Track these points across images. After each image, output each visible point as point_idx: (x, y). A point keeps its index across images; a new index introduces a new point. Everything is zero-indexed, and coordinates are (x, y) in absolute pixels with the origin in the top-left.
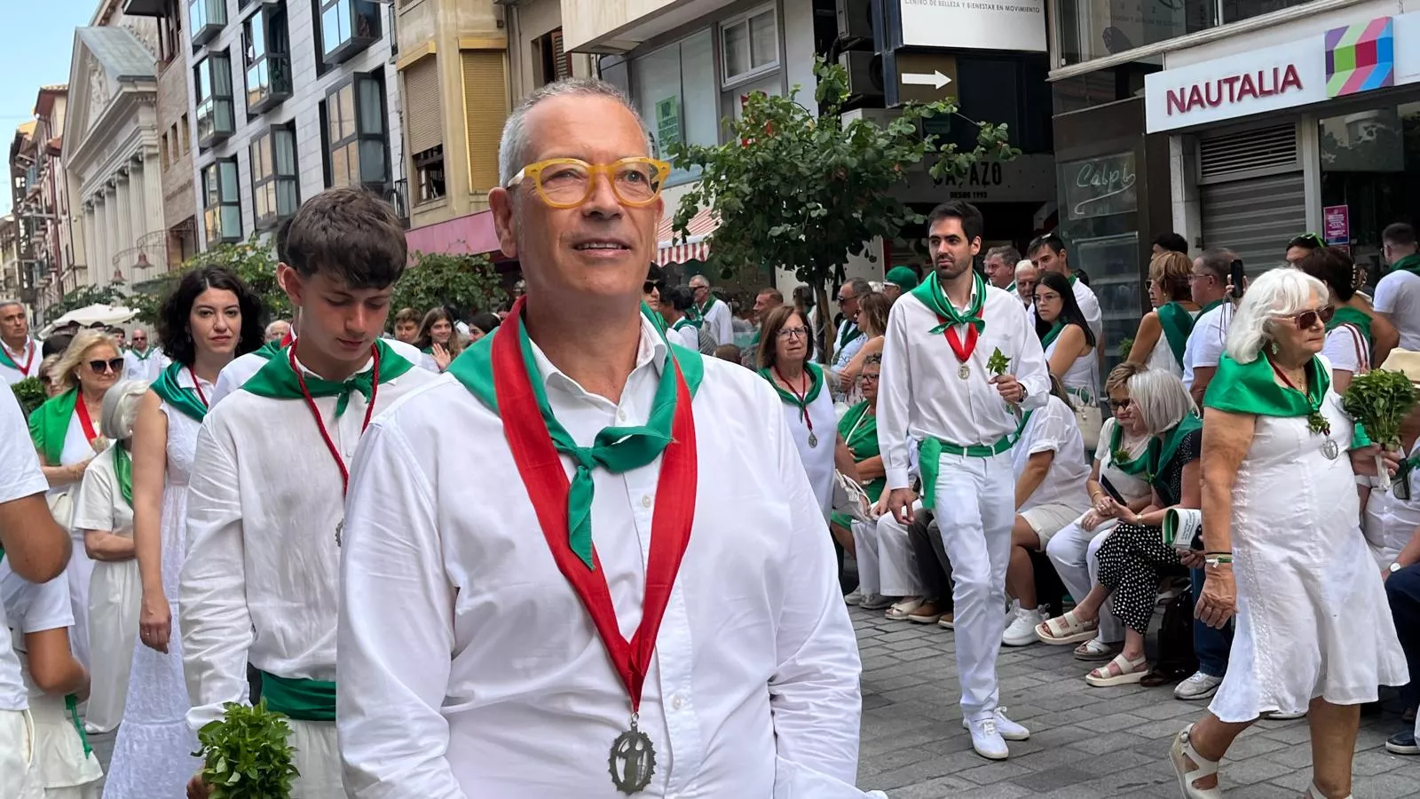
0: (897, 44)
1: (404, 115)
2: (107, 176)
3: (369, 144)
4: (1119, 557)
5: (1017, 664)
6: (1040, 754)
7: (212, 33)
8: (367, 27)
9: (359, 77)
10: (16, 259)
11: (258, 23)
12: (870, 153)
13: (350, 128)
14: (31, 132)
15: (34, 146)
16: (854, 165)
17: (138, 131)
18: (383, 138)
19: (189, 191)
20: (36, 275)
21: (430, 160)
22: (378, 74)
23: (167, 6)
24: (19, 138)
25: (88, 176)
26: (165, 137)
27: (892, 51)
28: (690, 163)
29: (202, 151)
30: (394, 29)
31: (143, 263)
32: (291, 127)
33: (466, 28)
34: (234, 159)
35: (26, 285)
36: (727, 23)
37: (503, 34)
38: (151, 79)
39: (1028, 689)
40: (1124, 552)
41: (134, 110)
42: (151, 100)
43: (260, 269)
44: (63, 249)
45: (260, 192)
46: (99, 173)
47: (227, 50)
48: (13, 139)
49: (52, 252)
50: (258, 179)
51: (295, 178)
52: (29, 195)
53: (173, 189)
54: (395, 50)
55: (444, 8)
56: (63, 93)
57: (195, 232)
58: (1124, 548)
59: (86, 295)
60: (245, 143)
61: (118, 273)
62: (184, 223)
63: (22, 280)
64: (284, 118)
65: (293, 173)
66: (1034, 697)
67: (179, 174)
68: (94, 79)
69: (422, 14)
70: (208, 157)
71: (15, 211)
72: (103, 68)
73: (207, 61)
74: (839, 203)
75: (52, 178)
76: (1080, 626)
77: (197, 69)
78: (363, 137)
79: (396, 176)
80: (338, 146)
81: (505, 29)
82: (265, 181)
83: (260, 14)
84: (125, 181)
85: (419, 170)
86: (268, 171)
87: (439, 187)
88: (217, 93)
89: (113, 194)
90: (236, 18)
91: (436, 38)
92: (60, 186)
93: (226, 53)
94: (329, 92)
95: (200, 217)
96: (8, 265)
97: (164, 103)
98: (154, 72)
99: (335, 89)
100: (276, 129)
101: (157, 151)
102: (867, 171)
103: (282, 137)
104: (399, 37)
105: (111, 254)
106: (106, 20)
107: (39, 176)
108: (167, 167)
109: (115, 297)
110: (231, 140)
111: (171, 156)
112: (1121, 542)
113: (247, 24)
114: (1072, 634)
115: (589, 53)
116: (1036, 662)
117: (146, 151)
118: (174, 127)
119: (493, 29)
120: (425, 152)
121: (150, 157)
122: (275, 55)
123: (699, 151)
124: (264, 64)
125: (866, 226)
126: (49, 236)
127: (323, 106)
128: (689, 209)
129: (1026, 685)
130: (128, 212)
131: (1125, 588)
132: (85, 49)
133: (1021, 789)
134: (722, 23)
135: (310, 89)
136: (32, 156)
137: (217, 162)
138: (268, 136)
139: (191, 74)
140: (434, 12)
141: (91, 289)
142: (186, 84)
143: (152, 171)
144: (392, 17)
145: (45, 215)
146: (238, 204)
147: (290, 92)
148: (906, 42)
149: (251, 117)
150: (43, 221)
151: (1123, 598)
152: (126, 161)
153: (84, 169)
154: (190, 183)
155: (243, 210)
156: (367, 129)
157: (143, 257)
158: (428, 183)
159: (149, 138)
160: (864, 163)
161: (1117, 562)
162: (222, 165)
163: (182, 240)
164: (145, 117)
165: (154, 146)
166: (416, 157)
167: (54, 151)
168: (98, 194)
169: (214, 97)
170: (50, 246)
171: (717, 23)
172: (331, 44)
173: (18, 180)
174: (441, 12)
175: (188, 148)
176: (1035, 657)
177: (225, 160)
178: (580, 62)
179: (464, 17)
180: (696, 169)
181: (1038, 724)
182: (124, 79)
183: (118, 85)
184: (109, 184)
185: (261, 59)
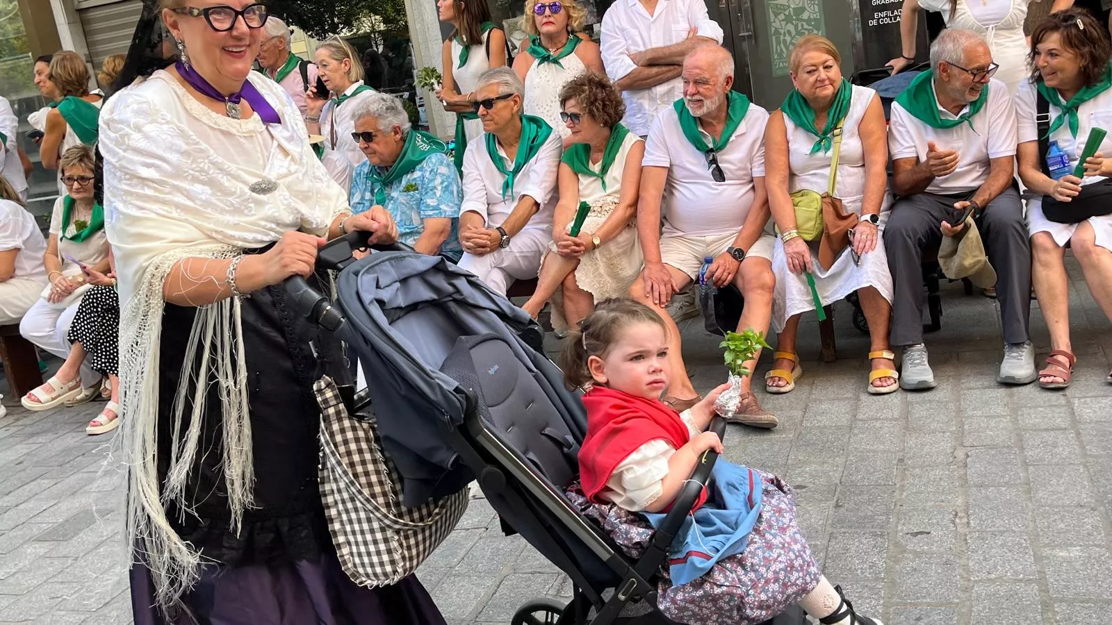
4: (95, 316)
5: (11, 436)
6: (56, 507)
39: (28, 454)
40: (97, 312)
58: (97, 307)
66: (35, 459)
76: (66, 388)
112: (93, 302)
114: (59, 396)
116: (29, 430)
129: (26, 451)
131: (102, 344)
133: (47, 544)
151: (101, 353)
161: (94, 322)
176: (26, 426)
181: (46, 481)
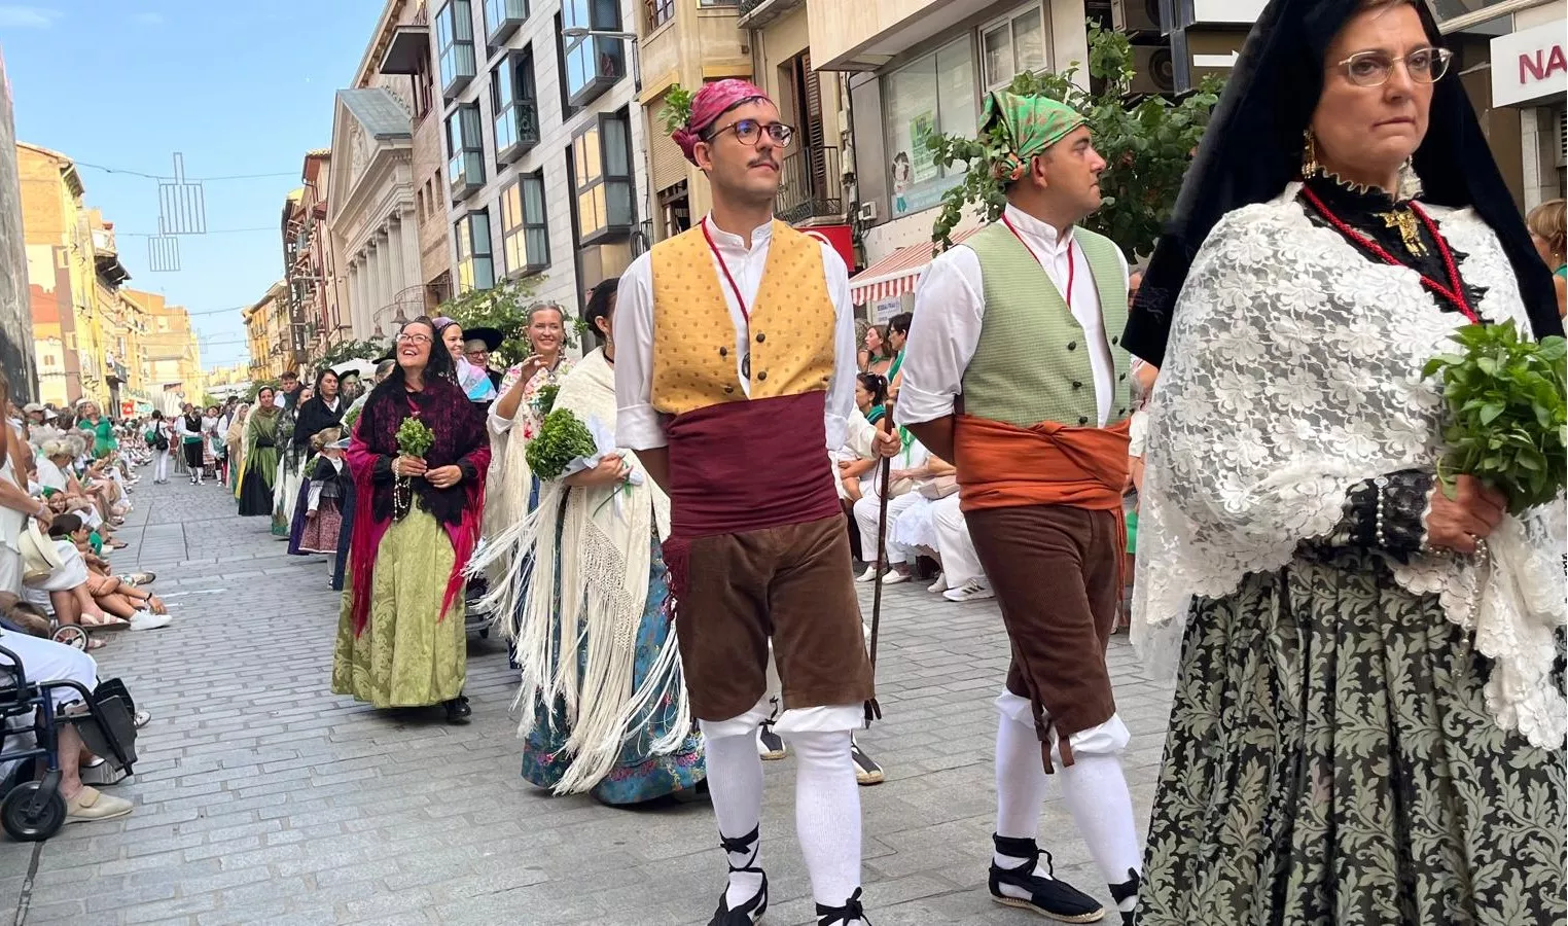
0: (1187, 20)
1: (649, 154)
2: (369, 234)
3: (615, 185)
7: (463, 84)
8: (612, 66)
9: (604, 118)
10: (289, 322)
11: (505, 71)
12: (1163, 132)
13: (596, 170)
14: (300, 197)
15: (304, 212)
16: (1143, 148)
17: (394, 190)
18: (628, 180)
19: (444, 245)
20: (306, 336)
21: (675, 197)
22: (623, 114)
23: (420, 61)
24: (290, 204)
25: (351, 236)
26: (420, 193)
27: (1182, 29)
28: (953, 158)
29: (455, 204)
30: (637, 67)
31: (400, 319)
32: (538, 175)
33: (709, 55)
34: (485, 211)
35: (298, 347)
36: (987, 28)
37: (748, 59)
38: (407, 136)
41: (391, 167)
42: (405, 157)
43: (508, 314)
44: (330, 310)
45: (510, 241)
46: (361, 232)
47: (477, 101)
48: (283, 206)
49: (319, 313)
50: (508, 228)
51: (544, 226)
52: (299, 259)
53: (427, 245)
54: (638, 86)
55: (688, 36)
56: (326, 158)
57: (451, 285)
59: (348, 350)
60: (495, 193)
61: (379, 329)
62: (440, 277)
63: (295, 343)
64: (531, 168)
65: (541, 222)
67: (433, 229)
68: (355, 141)
69: (665, 42)
70: (461, 209)
71: (287, 277)
72: (363, 130)
73: (457, 115)
74: (1127, 193)
75: (319, 241)
77: (448, 121)
78: (608, 179)
79: (642, 217)
80: (584, 190)
81: (750, 55)
82: (514, 231)
83: (507, 60)
84: (385, 241)
85: (664, 207)
86: (518, 220)
87: (684, 223)
88: (468, 145)
89: (373, 253)
90: (484, 67)
91: (680, 66)
92: (326, 247)
93: (476, 104)
94: (575, 136)
95: (454, 272)
96: (282, 329)
97: (417, 159)
98: (409, 128)
99: (580, 132)
100: (524, 177)
101: (414, 207)
102: (1159, 156)
103: (530, 185)
104: (642, 71)
105: (372, 313)
106: (365, 82)
107: (308, 240)
108: (423, 222)
109: (374, 352)
110: (482, 192)
111: (426, 211)
113: (494, 72)
115: (838, 71)
117: (402, 208)
118: (429, 183)
119: (738, 55)
120: (670, 189)
121: (407, 213)
122: (522, 102)
123: (963, 144)
124: (511, 113)
125: (1159, 220)
126: (318, 298)
127: (569, 150)
128: (951, 215)
130: (388, 270)
132: (345, 110)
134: (981, 28)
135: (556, 135)
136: (301, 222)
137: (470, 214)
138: (517, 185)
139: (443, 126)
140: (678, 41)
141: (352, 344)
142: (439, 139)
143: (408, 226)
144: (635, 53)
145: (313, 277)
146: (490, 256)
147: (538, 139)
148: (1199, 19)
149: (500, 168)
150: (312, 286)
152: (385, 219)
153: (346, 231)
154: (445, 237)
155: (495, 262)
156: (613, 172)
157: (401, 313)
158: (673, 221)
159: (407, 195)
160: (1157, 144)
162: (474, 217)
163: (438, 295)
164: (401, 174)
165: (412, 203)
166: (661, 194)
167: (320, 214)
168: (361, 254)
169: (466, 149)
170: (319, 305)
171: (977, 27)
172: (575, 87)
173: (290, 245)
174: (684, 39)
175: (441, 203)
177: (477, 212)
178: (828, 81)
179: (708, 44)
180: (959, 165)
182: (380, 137)
183: (376, 143)
184: (370, 243)
185: (508, 107)
